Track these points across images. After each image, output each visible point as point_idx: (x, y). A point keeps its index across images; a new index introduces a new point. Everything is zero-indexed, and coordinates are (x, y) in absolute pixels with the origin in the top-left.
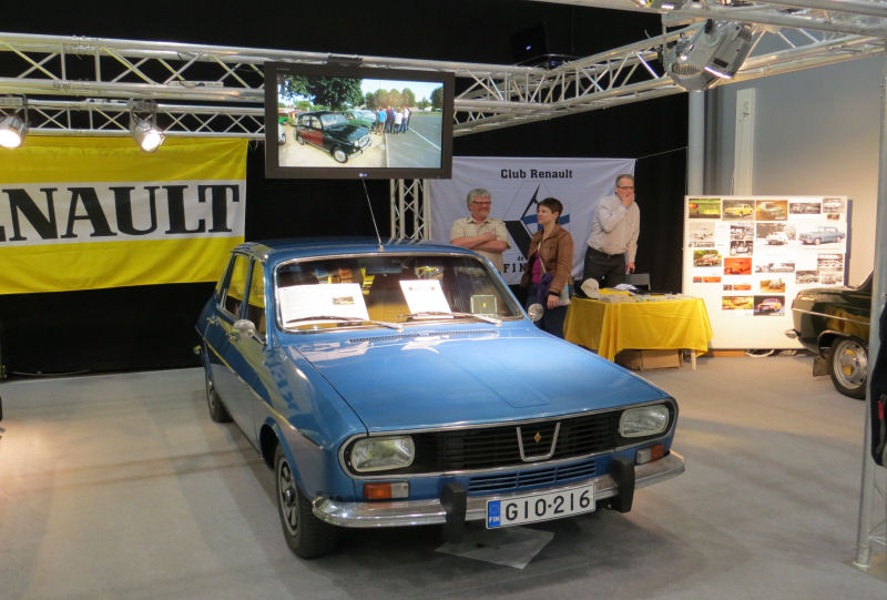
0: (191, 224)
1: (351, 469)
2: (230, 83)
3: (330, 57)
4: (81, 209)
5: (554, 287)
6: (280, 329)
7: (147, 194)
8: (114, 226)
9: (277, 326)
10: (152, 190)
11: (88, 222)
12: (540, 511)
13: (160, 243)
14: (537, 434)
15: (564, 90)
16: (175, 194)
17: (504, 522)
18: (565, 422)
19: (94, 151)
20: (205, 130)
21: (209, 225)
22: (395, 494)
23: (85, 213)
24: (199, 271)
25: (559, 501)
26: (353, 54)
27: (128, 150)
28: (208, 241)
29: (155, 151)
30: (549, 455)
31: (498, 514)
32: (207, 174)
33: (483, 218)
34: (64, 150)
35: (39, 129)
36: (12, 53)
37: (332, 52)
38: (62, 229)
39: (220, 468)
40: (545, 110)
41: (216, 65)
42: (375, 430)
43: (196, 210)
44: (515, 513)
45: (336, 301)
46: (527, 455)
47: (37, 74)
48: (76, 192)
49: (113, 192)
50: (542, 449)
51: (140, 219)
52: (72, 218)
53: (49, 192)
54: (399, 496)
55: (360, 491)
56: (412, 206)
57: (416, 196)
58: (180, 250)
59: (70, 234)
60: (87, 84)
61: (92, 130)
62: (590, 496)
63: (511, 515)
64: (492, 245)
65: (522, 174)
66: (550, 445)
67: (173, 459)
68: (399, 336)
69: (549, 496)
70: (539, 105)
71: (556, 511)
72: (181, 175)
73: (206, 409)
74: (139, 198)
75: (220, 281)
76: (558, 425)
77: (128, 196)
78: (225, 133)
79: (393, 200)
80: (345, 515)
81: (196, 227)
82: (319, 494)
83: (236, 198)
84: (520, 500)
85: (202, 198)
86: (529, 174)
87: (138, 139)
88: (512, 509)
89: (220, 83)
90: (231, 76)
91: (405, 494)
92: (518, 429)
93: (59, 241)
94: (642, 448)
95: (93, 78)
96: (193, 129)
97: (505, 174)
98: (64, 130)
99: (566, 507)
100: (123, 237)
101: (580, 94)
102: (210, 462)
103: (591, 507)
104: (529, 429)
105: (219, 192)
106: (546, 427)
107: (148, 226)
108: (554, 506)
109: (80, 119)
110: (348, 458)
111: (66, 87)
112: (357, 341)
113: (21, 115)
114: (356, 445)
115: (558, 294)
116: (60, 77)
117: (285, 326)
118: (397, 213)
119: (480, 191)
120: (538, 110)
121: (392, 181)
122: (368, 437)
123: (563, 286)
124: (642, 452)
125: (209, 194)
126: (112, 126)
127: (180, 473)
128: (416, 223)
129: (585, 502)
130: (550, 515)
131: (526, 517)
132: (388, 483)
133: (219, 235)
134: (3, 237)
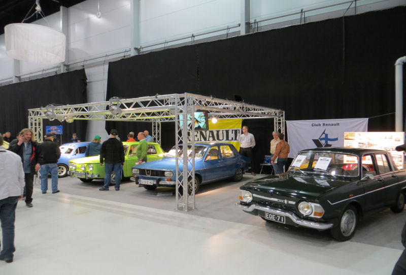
0: (230, 138)
4: (211, 135)
7: (222, 132)
8: (216, 139)
11: (212, 138)
16: (227, 132)
17: (141, 183)
21: (234, 138)
23: (211, 136)
32: (233, 127)
38: (207, 139)
48: (210, 132)
49: (216, 131)
51: (221, 138)
52: (209, 137)
53: (206, 131)
65: (320, 125)
74: (220, 133)
77: (219, 132)
83: (239, 133)
84: (143, 180)
85: (232, 133)
86: (322, 125)
97: (313, 125)
103: (152, 184)
105: (236, 131)
108: (147, 182)
124: (165, 179)
125: (234, 131)
130: (146, 184)
133: (235, 141)
134: (198, 140)
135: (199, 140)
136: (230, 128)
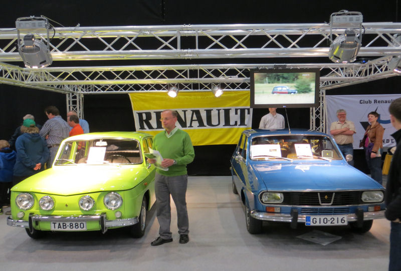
0: (232, 122)
1: (262, 201)
2: (240, 76)
3: (275, 66)
4: (195, 118)
5: (374, 149)
6: (251, 159)
7: (217, 111)
8: (205, 123)
9: (250, 157)
10: (219, 110)
11: (197, 122)
12: (325, 222)
13: (221, 129)
14: (326, 196)
15: (373, 70)
16: (227, 112)
17: (312, 224)
18: (337, 193)
19: (200, 97)
20: (238, 88)
21: (239, 123)
22: (276, 211)
23: (196, 119)
24: (234, 140)
25: (333, 219)
26: (283, 63)
27: (211, 96)
28: (238, 129)
29: (220, 97)
30: (330, 204)
31: (310, 221)
32: (239, 104)
33: (344, 121)
34: (190, 97)
35: (182, 90)
36: (173, 71)
37: (276, 63)
38: (188, 124)
39: (232, 207)
40: (362, 79)
41: (235, 70)
42: (269, 190)
43: (234, 117)
44: (316, 221)
45: (270, 151)
46: (322, 203)
47: (180, 77)
48: (193, 111)
49: (205, 112)
50: (328, 201)
51: (214, 121)
52: (192, 120)
53: (185, 111)
54: (277, 211)
55: (265, 209)
56: (319, 116)
57: (321, 111)
58: (228, 132)
59: (191, 126)
60: (195, 79)
61: (199, 90)
62: (345, 219)
63: (314, 222)
64: (347, 133)
65: (370, 102)
66: (331, 200)
67: (217, 203)
68: (291, 163)
69: (329, 217)
70: (359, 77)
71: (331, 223)
72: (229, 105)
73: (232, 189)
74: (214, 114)
75: (238, 144)
76: (334, 194)
77: (211, 113)
78: (245, 89)
79: (311, 113)
80: (261, 216)
81: (234, 124)
82: (253, 210)
83: (249, 113)
84: (318, 217)
85: (236, 113)
86: (373, 102)
87: (214, 93)
88: (315, 220)
89: (237, 76)
90: (240, 74)
91: (279, 211)
92: (319, 194)
93: (187, 128)
94: (371, 206)
95: (197, 77)
96: (234, 88)
97: (361, 102)
98: (190, 90)
99: (336, 222)
100: (208, 127)
101: (374, 73)
102: (230, 205)
103: (346, 223)
104: (323, 194)
105: (243, 111)
106: (330, 194)
107: (217, 123)
108: (331, 221)
109: (196, 86)
110: (261, 198)
111: (189, 80)
112: (275, 164)
113: (177, 86)
114: (264, 194)
115: (376, 153)
116: (187, 77)
117: (252, 158)
118: (313, 118)
119: (341, 110)
120: (359, 80)
121: (311, 108)
122: (267, 192)
123: (378, 149)
124: (370, 208)
125: (239, 112)
126: (206, 88)
127: (219, 208)
128: (321, 123)
129: (343, 221)
130: (329, 224)
131: (320, 223)
132: (273, 207)
133: (242, 127)
136: (231, 106)
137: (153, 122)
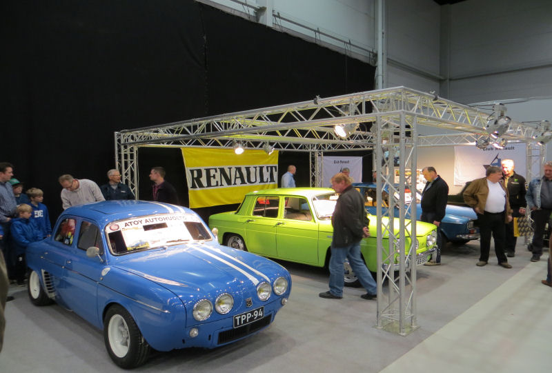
4: (238, 175)
13: (258, 186)
21: (269, 180)
28: (269, 185)
38: (233, 182)
43: (266, 175)
48: (237, 168)
52: (236, 178)
53: (230, 168)
59: (235, 184)
72: (262, 163)
74: (252, 170)
86: (340, 162)
93: (232, 186)
97: (335, 162)
134: (217, 185)
135: (219, 184)
136: (264, 163)
137: (204, 180)
